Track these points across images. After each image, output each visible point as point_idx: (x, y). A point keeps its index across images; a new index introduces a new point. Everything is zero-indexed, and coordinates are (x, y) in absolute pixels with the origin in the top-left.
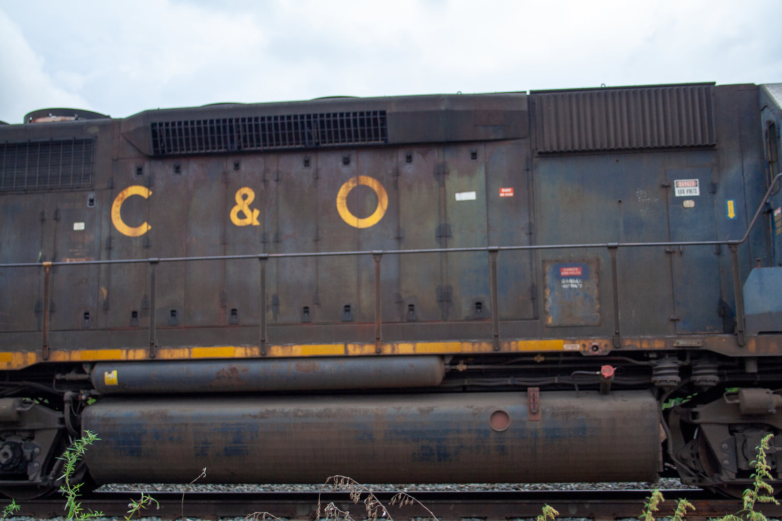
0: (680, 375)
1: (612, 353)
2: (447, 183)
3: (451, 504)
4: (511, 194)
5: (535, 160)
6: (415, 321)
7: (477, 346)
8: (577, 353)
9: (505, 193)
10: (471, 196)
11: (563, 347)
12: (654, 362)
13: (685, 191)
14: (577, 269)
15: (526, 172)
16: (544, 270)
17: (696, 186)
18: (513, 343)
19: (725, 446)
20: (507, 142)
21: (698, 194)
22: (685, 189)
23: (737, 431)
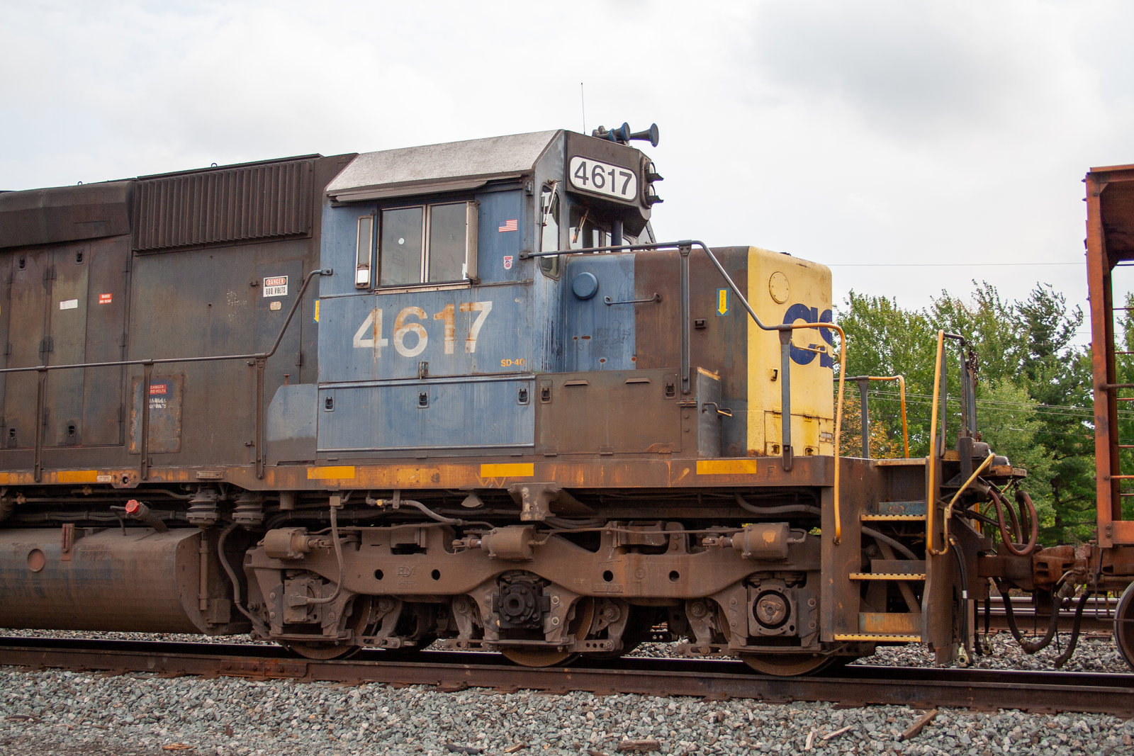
0: (216, 512)
1: (142, 486)
2: (54, 290)
3: (44, 651)
4: (110, 301)
5: (135, 259)
6: (15, 447)
7: (22, 477)
8: (109, 486)
9: (104, 299)
10: (72, 304)
11: (96, 479)
12: (188, 496)
13: (274, 290)
14: (163, 387)
15: (125, 274)
16: (133, 388)
17: (285, 284)
18: (53, 474)
19: (273, 594)
20: (110, 240)
21: (286, 294)
22: (274, 288)
23: (289, 578)
